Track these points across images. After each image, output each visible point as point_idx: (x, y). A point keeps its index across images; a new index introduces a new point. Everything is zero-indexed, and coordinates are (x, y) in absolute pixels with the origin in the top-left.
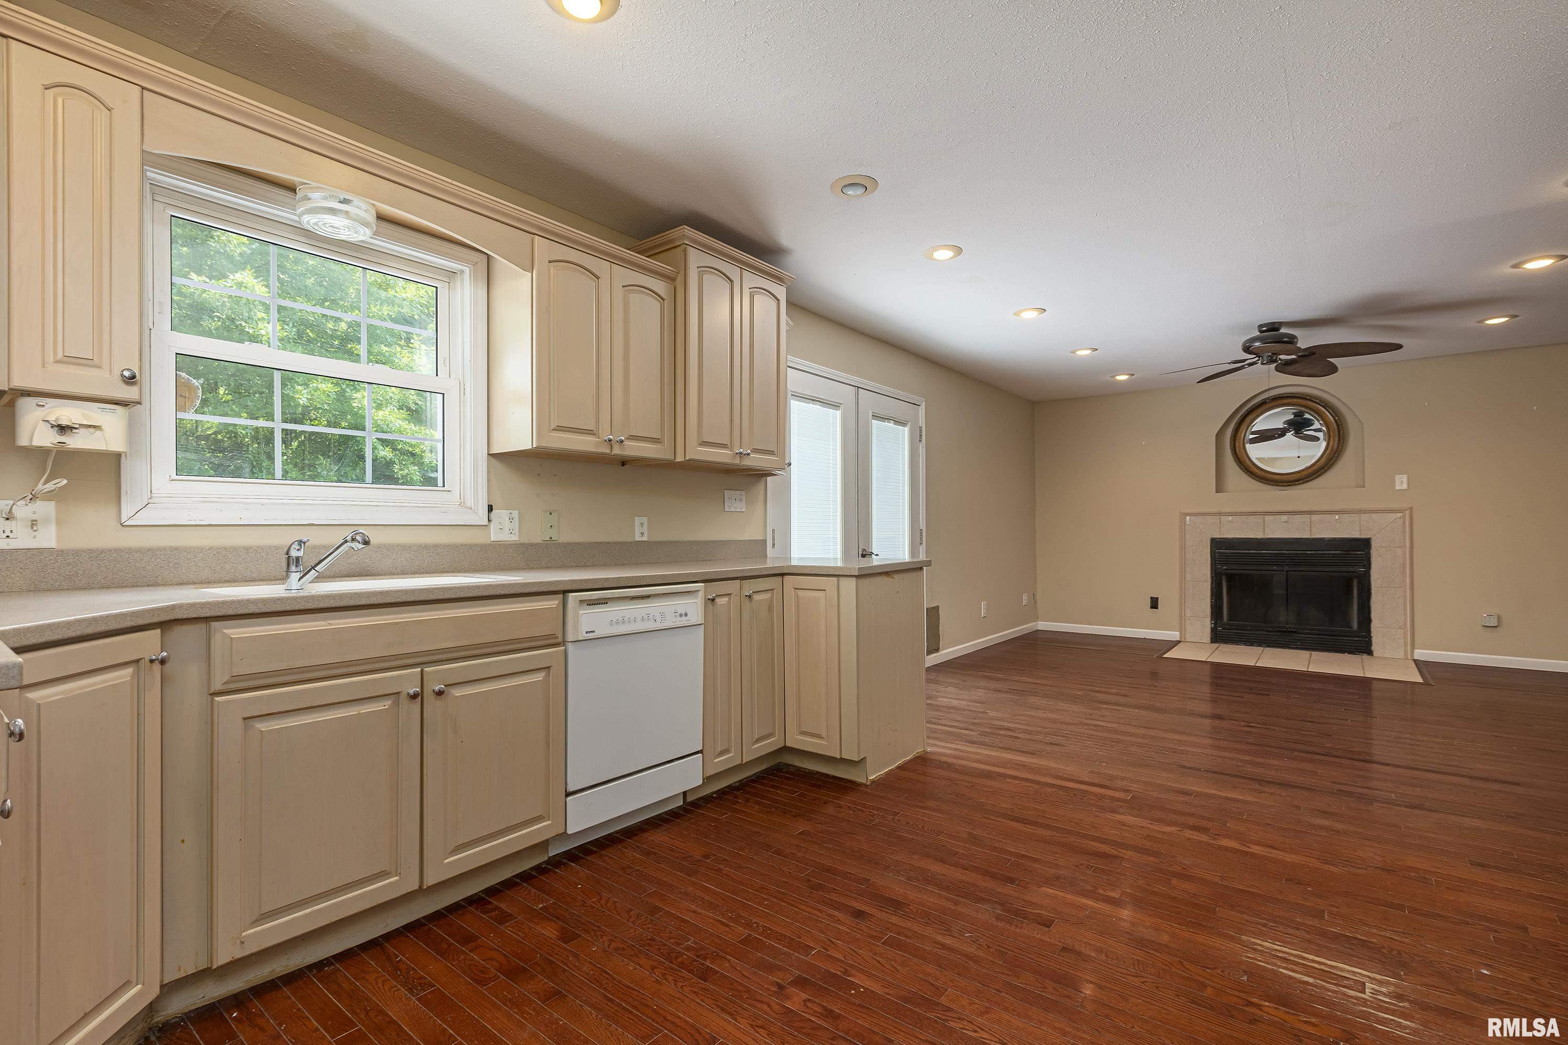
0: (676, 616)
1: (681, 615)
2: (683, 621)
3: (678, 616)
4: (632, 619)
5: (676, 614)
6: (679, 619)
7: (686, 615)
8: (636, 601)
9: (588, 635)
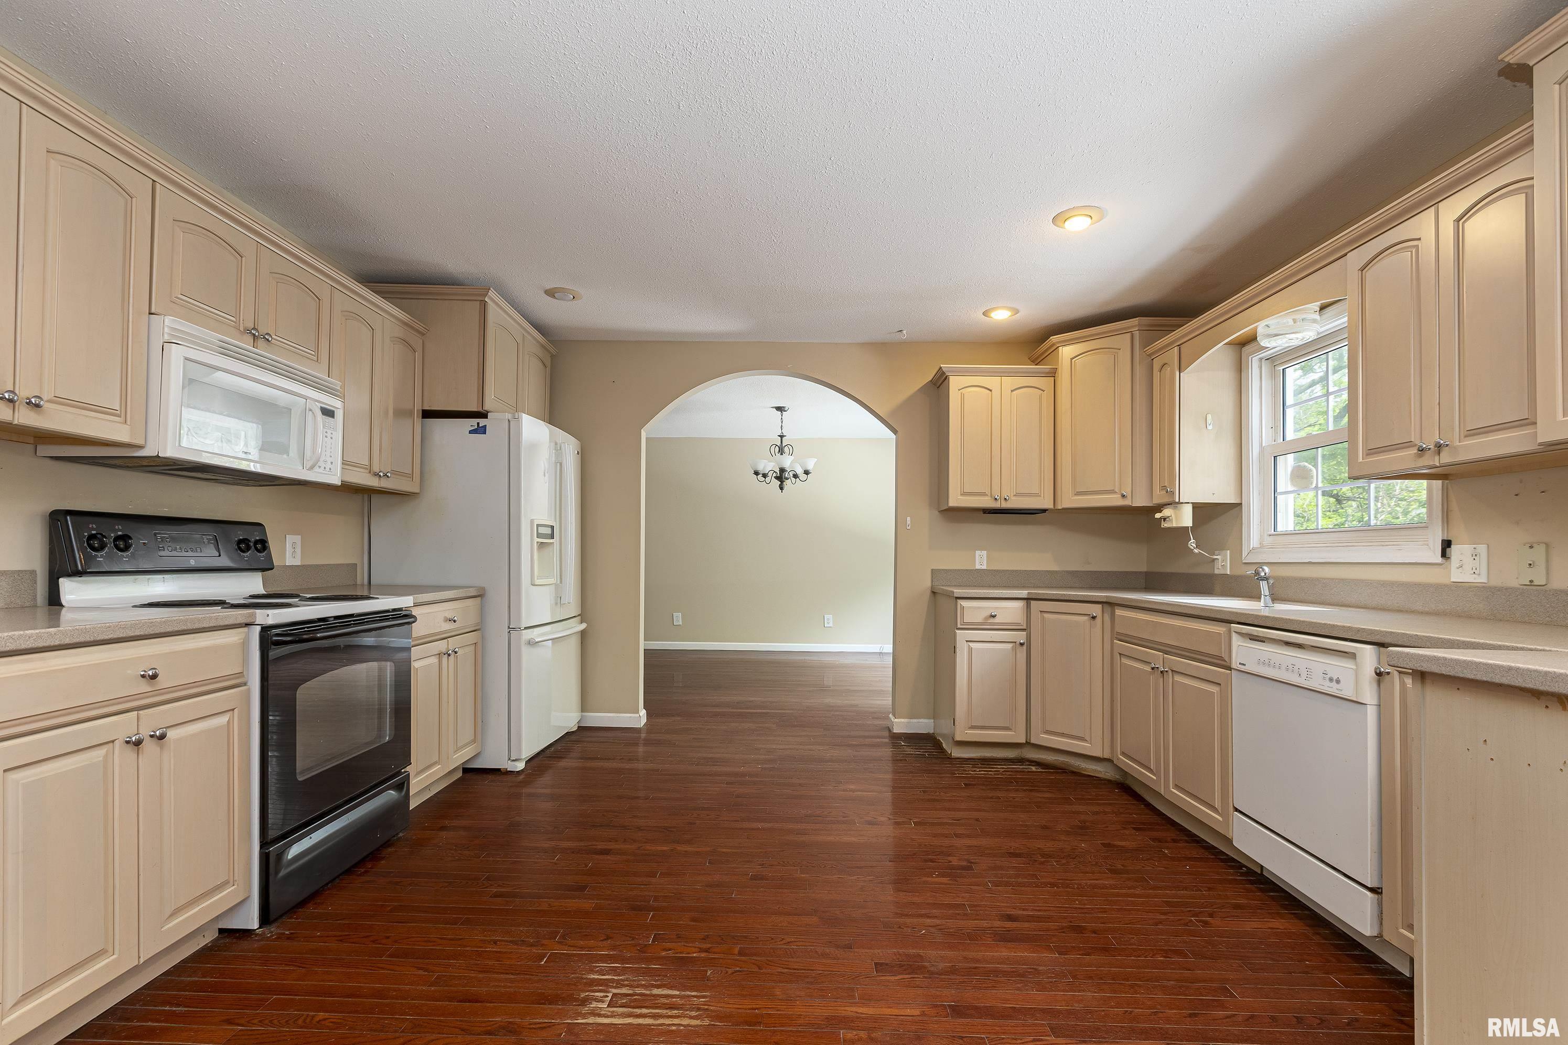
0: (1324, 678)
1: (1331, 680)
2: (1333, 689)
3: (1327, 679)
4: (1277, 664)
5: (1325, 676)
6: (1328, 683)
7: (1338, 681)
8: (1291, 649)
9: (1240, 666)
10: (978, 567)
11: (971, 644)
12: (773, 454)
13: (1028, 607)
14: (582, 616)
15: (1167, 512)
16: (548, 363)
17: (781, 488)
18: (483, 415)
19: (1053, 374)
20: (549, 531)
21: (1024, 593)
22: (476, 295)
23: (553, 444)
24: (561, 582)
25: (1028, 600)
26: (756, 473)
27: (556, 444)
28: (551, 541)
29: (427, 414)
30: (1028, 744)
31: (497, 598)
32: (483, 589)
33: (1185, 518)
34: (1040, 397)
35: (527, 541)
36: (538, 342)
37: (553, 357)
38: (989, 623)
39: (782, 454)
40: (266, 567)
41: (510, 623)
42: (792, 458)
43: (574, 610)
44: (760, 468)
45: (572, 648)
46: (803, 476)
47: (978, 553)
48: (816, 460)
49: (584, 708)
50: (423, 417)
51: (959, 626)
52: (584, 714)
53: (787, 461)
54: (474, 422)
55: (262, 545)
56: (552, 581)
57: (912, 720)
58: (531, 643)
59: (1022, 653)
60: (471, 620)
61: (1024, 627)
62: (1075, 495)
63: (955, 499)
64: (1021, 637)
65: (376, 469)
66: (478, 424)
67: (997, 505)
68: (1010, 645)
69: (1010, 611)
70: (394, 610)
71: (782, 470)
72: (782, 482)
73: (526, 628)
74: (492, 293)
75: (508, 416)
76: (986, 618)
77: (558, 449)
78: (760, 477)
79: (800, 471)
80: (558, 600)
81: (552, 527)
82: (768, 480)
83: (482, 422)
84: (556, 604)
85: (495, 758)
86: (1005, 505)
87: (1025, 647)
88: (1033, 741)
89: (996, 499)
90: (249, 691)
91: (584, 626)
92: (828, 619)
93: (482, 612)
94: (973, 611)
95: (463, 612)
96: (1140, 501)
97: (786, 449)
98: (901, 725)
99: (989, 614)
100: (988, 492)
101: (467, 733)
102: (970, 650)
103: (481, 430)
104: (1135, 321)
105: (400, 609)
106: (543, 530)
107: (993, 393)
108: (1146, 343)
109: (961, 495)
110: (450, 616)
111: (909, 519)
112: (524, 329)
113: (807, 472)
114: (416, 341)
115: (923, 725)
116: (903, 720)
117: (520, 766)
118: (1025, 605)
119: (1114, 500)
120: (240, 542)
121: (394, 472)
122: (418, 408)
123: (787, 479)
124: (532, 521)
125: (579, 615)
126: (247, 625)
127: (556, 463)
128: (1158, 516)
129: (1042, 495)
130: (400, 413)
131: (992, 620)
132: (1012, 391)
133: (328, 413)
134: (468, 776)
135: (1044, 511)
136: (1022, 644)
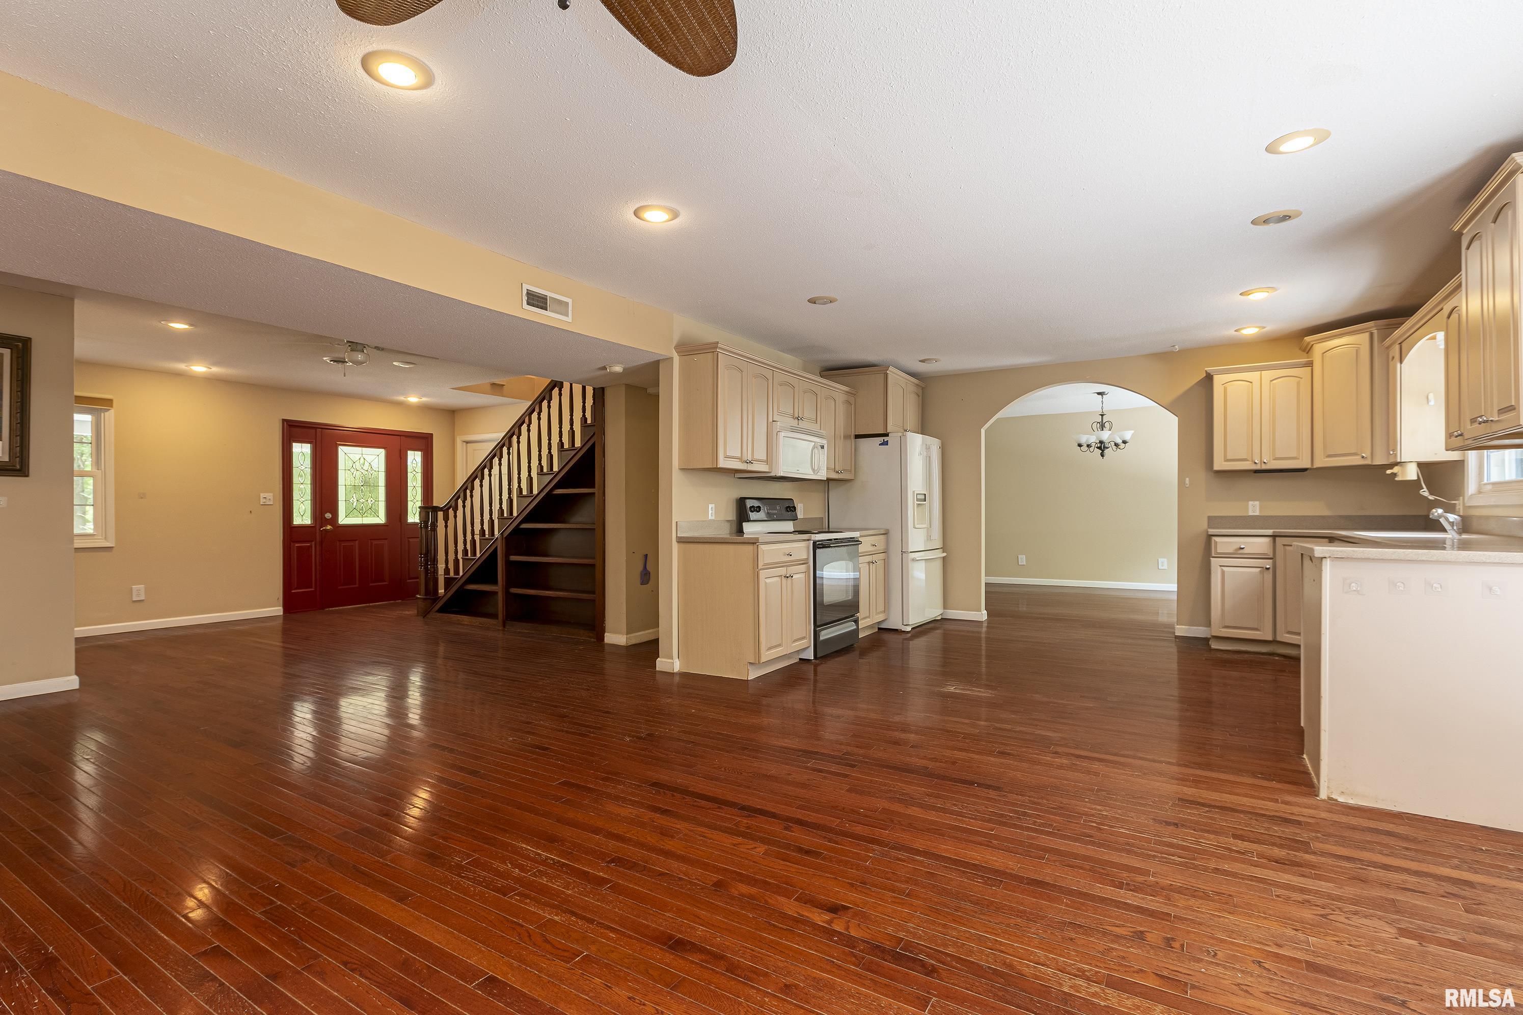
10: (1251, 513)
11: (1224, 568)
12: (1095, 430)
13: (1274, 542)
14: (944, 549)
15: (1396, 470)
16: (920, 395)
17: (1102, 455)
18: (887, 435)
19: (1310, 364)
20: (923, 497)
21: (1270, 532)
22: (881, 371)
23: (925, 446)
24: (930, 527)
25: (1274, 537)
26: (1080, 445)
27: (926, 445)
28: (924, 503)
29: (857, 437)
30: (1274, 642)
31: (895, 536)
32: (888, 530)
33: (1411, 473)
34: (1298, 383)
35: (911, 502)
36: (914, 383)
37: (923, 388)
38: (1238, 553)
39: (1102, 430)
40: (794, 519)
41: (902, 549)
42: (1110, 432)
43: (938, 544)
44: (1084, 440)
45: (938, 566)
46: (1122, 446)
47: (1251, 503)
48: (1133, 431)
49: (945, 606)
50: (855, 438)
51: (1213, 555)
52: (945, 610)
53: (1105, 435)
54: (881, 439)
55: (794, 509)
56: (924, 526)
57: (1191, 627)
58: (914, 560)
59: (1269, 576)
60: (881, 546)
61: (1271, 556)
62: (1327, 457)
63: (1219, 464)
64: (1268, 564)
65: (837, 470)
66: (884, 440)
67: (1258, 467)
68: (1259, 569)
69: (1260, 545)
70: (851, 538)
71: (1101, 442)
72: (1103, 451)
73: (911, 552)
74: (891, 368)
75: (901, 434)
76: (1236, 550)
77: (928, 448)
78: (1084, 448)
79: (1119, 441)
80: (929, 538)
81: (925, 495)
82: (1092, 449)
83: (886, 439)
84: (928, 540)
85: (895, 623)
86: (1264, 467)
87: (1271, 570)
88: (1279, 639)
89: (1255, 463)
90: (809, 565)
91: (945, 554)
92: (1162, 562)
93: (887, 543)
94: (1223, 544)
95: (880, 541)
96: (1379, 461)
97: (1107, 425)
98: (1182, 630)
99: (1239, 547)
100: (1249, 458)
101: (881, 608)
102: (1223, 573)
103: (885, 443)
104: (1371, 323)
105: (854, 538)
106: (919, 497)
107: (1253, 385)
108: (1383, 338)
109: (1225, 461)
110: (874, 544)
111: (1187, 479)
112: (906, 379)
113: (1124, 442)
114: (852, 400)
115: (1199, 631)
116: (1184, 627)
117: (909, 629)
118: (1272, 541)
119: (1356, 461)
120: (787, 507)
121: (844, 470)
122: (853, 434)
123: (1107, 448)
124: (914, 492)
125: (941, 548)
126: (808, 540)
127: (927, 457)
128: (1389, 472)
129: (1301, 458)
130: (846, 437)
131: (1241, 551)
132: (1271, 381)
133: (822, 447)
134: (880, 631)
135: (1305, 470)
136: (1268, 569)
